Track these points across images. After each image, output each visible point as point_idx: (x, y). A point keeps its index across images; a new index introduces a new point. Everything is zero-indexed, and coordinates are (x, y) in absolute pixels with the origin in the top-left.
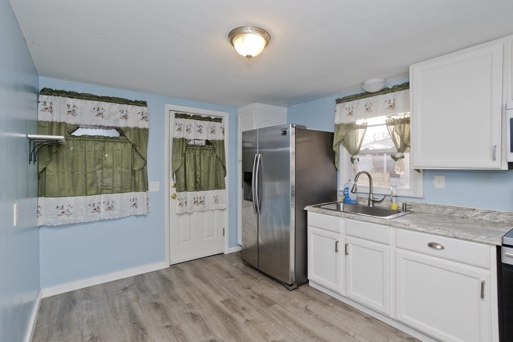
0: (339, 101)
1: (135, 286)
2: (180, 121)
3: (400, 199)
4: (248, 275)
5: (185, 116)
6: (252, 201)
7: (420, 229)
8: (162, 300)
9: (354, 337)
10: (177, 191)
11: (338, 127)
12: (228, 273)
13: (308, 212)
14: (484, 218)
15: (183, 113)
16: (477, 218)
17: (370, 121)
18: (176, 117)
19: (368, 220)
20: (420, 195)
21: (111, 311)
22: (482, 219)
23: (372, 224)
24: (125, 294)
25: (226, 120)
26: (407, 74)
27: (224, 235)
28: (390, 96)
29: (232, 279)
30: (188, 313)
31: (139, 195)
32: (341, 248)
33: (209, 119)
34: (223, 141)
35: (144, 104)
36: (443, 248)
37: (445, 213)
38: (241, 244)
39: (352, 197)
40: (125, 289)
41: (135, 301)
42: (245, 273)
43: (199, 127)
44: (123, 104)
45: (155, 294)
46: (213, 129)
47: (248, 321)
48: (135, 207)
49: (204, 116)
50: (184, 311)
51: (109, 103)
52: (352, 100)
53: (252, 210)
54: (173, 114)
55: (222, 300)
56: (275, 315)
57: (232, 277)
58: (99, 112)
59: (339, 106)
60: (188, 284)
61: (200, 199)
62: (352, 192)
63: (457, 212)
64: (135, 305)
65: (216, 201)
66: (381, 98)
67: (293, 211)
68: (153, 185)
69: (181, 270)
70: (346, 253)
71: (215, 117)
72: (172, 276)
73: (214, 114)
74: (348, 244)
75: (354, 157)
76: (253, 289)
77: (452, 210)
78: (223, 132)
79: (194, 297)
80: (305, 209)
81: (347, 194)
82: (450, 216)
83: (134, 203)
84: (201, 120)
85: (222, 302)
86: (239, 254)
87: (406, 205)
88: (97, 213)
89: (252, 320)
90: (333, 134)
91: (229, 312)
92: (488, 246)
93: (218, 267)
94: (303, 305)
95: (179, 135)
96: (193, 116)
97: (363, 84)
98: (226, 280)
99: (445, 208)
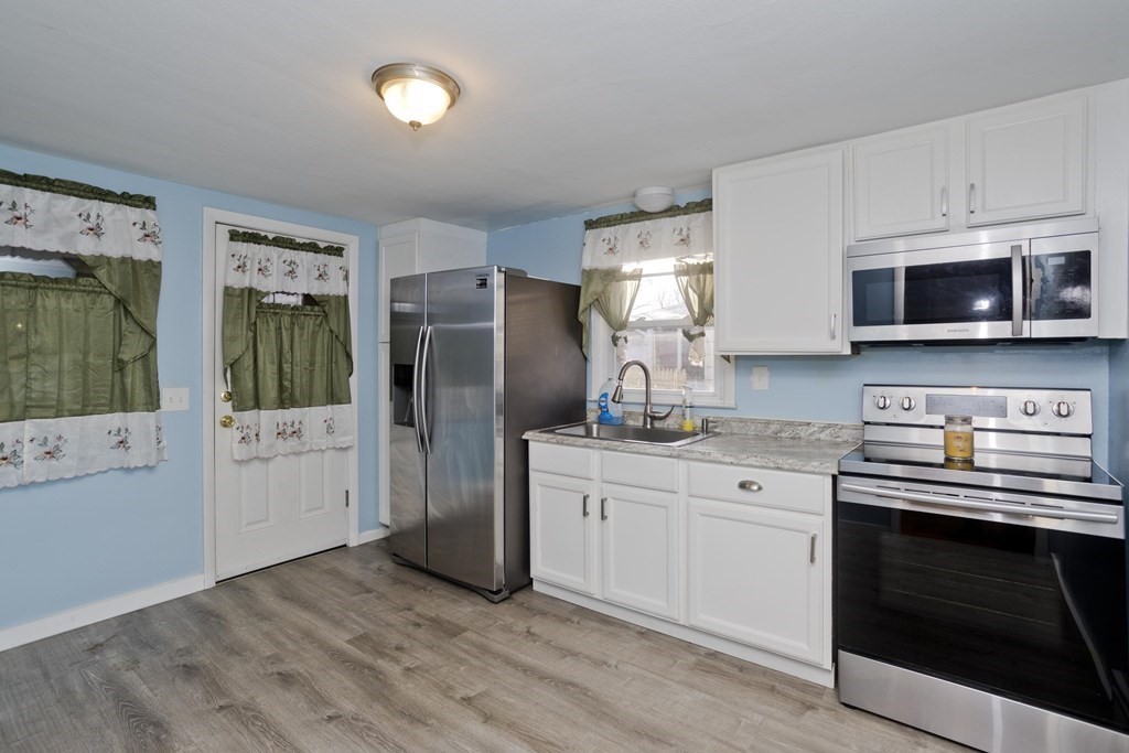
0: (590, 225)
1: (125, 638)
2: (243, 248)
3: (697, 411)
4: (404, 583)
5: (254, 238)
6: (412, 425)
7: (727, 459)
8: (202, 657)
9: (616, 667)
10: (235, 409)
11: (588, 275)
12: (360, 584)
13: (530, 443)
14: (822, 436)
15: (250, 231)
16: (814, 438)
17: (648, 266)
18: (232, 239)
19: (642, 451)
20: (730, 403)
21: (59, 701)
22: (819, 440)
23: (647, 457)
24: (97, 657)
25: (352, 252)
26: (708, 183)
27: (347, 505)
28: (681, 220)
29: (370, 595)
30: (272, 674)
31: (136, 420)
32: (593, 507)
33: (312, 247)
34: (346, 297)
35: (148, 202)
36: (760, 488)
37: (769, 432)
38: (388, 523)
39: (615, 411)
40: (95, 648)
41: (127, 670)
42: (396, 581)
43: (289, 265)
44: (90, 198)
45: (181, 646)
46: (322, 270)
47: (408, 669)
48: (122, 450)
49: (302, 241)
50: (262, 672)
51: (48, 194)
52: (615, 225)
53: (412, 447)
54: (224, 232)
55: (348, 637)
56: (465, 651)
57: (369, 591)
58: (17, 214)
59: (591, 233)
60: (264, 616)
61: (292, 426)
62: (613, 400)
63: (786, 429)
64: (130, 677)
65: (330, 430)
66: (667, 223)
67: (499, 443)
68: (172, 397)
69: (245, 589)
70: (603, 517)
71: (327, 244)
72: (225, 604)
73: (324, 236)
74: (606, 499)
75: (618, 334)
76: (418, 609)
77: (779, 427)
78: (346, 278)
79: (282, 639)
80: (524, 437)
81: (606, 407)
82: (776, 437)
83: (120, 439)
84: (294, 249)
85: (349, 642)
86: (384, 544)
87: (707, 422)
88: (11, 468)
89: (417, 668)
90: (578, 289)
91: (368, 659)
92: (821, 477)
93: (336, 574)
94: (521, 626)
95: (240, 281)
96: (274, 239)
97: (634, 195)
98: (355, 598)
99: (768, 423)
